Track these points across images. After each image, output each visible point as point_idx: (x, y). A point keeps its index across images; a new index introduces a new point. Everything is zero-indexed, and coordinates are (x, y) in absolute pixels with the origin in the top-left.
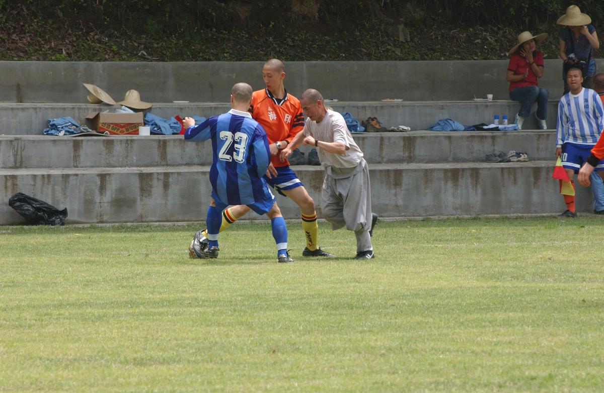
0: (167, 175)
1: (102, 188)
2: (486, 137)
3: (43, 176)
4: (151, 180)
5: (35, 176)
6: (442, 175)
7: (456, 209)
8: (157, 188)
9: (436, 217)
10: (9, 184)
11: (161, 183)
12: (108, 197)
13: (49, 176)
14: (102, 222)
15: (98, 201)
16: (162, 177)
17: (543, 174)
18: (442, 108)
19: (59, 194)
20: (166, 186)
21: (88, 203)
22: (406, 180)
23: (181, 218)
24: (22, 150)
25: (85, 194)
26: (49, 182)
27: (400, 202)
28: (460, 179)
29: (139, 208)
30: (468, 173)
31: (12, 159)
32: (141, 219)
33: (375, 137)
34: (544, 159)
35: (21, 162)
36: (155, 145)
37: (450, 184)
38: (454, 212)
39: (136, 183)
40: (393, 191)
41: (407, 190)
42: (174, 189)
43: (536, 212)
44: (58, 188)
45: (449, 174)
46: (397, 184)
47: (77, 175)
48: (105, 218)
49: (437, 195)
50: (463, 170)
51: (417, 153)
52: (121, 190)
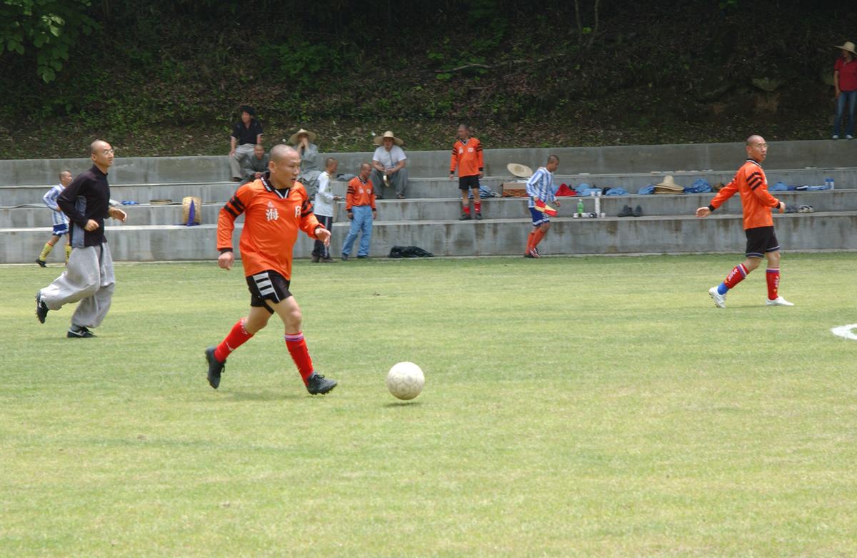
0: (495, 225)
1: (448, 234)
2: (788, 195)
3: (405, 226)
4: (484, 228)
5: (399, 226)
6: (715, 223)
7: (727, 247)
8: (488, 233)
9: (712, 253)
10: (381, 231)
11: (491, 230)
12: (452, 239)
13: (409, 226)
14: (448, 256)
15: (444, 242)
16: (492, 226)
17: (801, 222)
18: (787, 174)
19: (416, 238)
20: (495, 232)
21: (438, 243)
22: (684, 227)
23: (506, 253)
24: (424, 208)
25: (436, 238)
26: (409, 230)
27: (680, 242)
28: (730, 226)
29: (476, 247)
30: (737, 221)
31: (417, 214)
32: (477, 254)
33: (695, 197)
34: (840, 211)
35: (423, 217)
36: (521, 204)
37: (722, 229)
38: (725, 249)
39: (473, 230)
40: (674, 235)
41: (686, 234)
42: (502, 234)
43: (795, 249)
44: (415, 234)
45: (721, 223)
46: (678, 229)
47: (428, 225)
48: (450, 253)
49: (711, 238)
50: (733, 219)
51: (730, 207)
52: (461, 235)
